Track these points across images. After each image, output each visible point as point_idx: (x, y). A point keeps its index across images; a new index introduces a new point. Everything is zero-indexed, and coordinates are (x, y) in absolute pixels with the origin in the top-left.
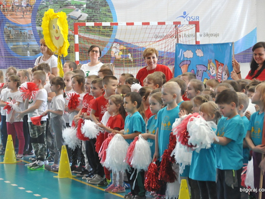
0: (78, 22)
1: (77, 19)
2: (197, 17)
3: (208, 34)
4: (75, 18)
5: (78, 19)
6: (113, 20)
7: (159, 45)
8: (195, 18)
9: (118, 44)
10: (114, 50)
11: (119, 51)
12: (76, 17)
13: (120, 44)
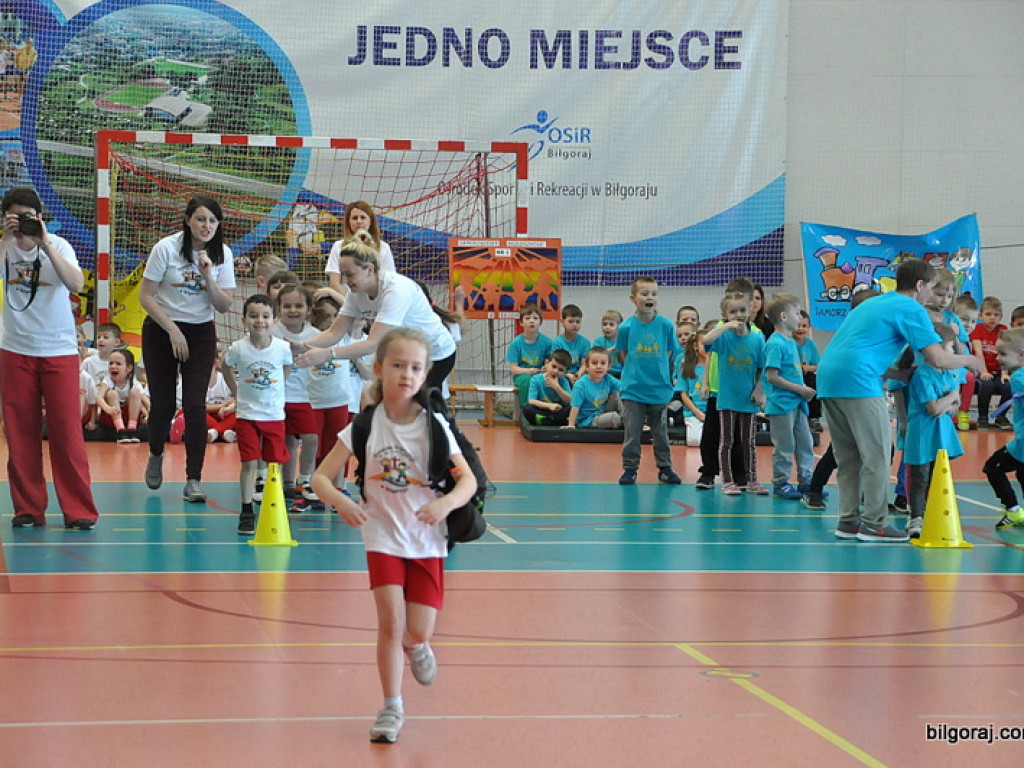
0: (178, 133)
1: (175, 119)
2: (585, 132)
3: (620, 186)
4: (170, 118)
5: (177, 121)
6: (299, 129)
7: (430, 211)
8: (577, 134)
9: (314, 209)
10: (296, 227)
11: (315, 230)
12: (173, 116)
13: (320, 208)
